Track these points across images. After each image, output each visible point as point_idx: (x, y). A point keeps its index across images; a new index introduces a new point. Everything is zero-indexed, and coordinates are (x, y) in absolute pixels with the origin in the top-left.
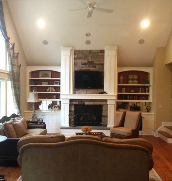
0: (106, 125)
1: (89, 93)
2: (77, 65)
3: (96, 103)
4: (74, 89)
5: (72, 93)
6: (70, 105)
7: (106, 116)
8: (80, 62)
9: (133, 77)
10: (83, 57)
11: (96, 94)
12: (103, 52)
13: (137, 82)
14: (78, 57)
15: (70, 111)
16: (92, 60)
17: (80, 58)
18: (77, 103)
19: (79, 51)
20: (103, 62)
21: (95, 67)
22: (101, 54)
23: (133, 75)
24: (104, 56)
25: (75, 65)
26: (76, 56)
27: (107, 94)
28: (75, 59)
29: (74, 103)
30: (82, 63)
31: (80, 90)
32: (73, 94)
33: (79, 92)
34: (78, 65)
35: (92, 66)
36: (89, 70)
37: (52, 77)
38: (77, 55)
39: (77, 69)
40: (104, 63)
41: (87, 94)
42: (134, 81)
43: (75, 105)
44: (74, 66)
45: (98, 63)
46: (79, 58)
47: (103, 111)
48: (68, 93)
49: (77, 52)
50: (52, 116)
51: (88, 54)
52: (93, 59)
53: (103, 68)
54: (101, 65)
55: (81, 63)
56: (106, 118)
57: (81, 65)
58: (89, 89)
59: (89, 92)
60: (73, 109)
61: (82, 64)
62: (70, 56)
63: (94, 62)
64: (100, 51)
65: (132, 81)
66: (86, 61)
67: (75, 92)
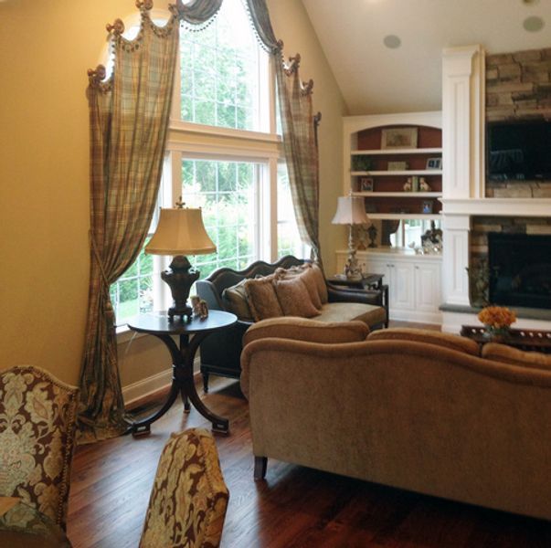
1: (542, 196)
2: (497, 101)
4: (487, 182)
5: (481, 196)
6: (474, 235)
8: (505, 92)
10: (519, 73)
14: (502, 76)
15: (473, 255)
17: (507, 79)
18: (498, 229)
19: (503, 56)
25: (489, 102)
26: (493, 75)
28: (489, 82)
29: (487, 228)
30: (516, 95)
31: (509, 186)
32: (484, 198)
33: (503, 191)
34: (501, 102)
36: (542, 115)
37: (419, 147)
38: (496, 71)
39: (496, 115)
41: (535, 200)
43: (492, 237)
44: (487, 105)
46: (502, 80)
48: (466, 196)
49: (496, 62)
50: (417, 268)
51: (536, 64)
55: (510, 95)
57: (511, 102)
58: (542, 180)
59: (540, 192)
60: (484, 249)
61: (514, 99)
62: (472, 77)
66: (528, 87)
67: (490, 190)
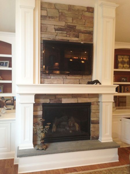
0: (97, 138)
1: (69, 83)
2: (47, 29)
3: (81, 100)
4: (41, 75)
6: (35, 105)
7: (97, 122)
8: (51, 24)
9: (123, 58)
10: (58, 16)
11: (80, 84)
12: (91, 10)
13: (128, 66)
14: (49, 15)
15: (35, 117)
16: (72, 23)
17: (52, 17)
18: (48, 101)
19: (50, 4)
20: (90, 29)
21: (78, 37)
22: (88, 14)
23: (123, 56)
24: (93, 18)
26: (44, 13)
27: (100, 84)
28: (42, 17)
29: (42, 101)
30: (57, 27)
31: (52, 77)
32: (40, 84)
33: (49, 80)
34: (49, 30)
35: (74, 34)
38: (46, 11)
40: (93, 31)
41: (64, 85)
42: (125, 66)
43: (44, 105)
44: (41, 31)
45: (82, 29)
46: (49, 17)
47: (92, 114)
48: (31, 83)
49: (46, 6)
51: (66, 12)
52: (74, 21)
53: (92, 39)
54: (87, 34)
55: (53, 27)
56: (96, 125)
57: (54, 31)
58: (68, 74)
59: (68, 81)
60: (40, 113)
61: (56, 30)
63: (77, 28)
64: (86, 9)
65: (122, 66)
66: (63, 24)
67: (43, 79)
